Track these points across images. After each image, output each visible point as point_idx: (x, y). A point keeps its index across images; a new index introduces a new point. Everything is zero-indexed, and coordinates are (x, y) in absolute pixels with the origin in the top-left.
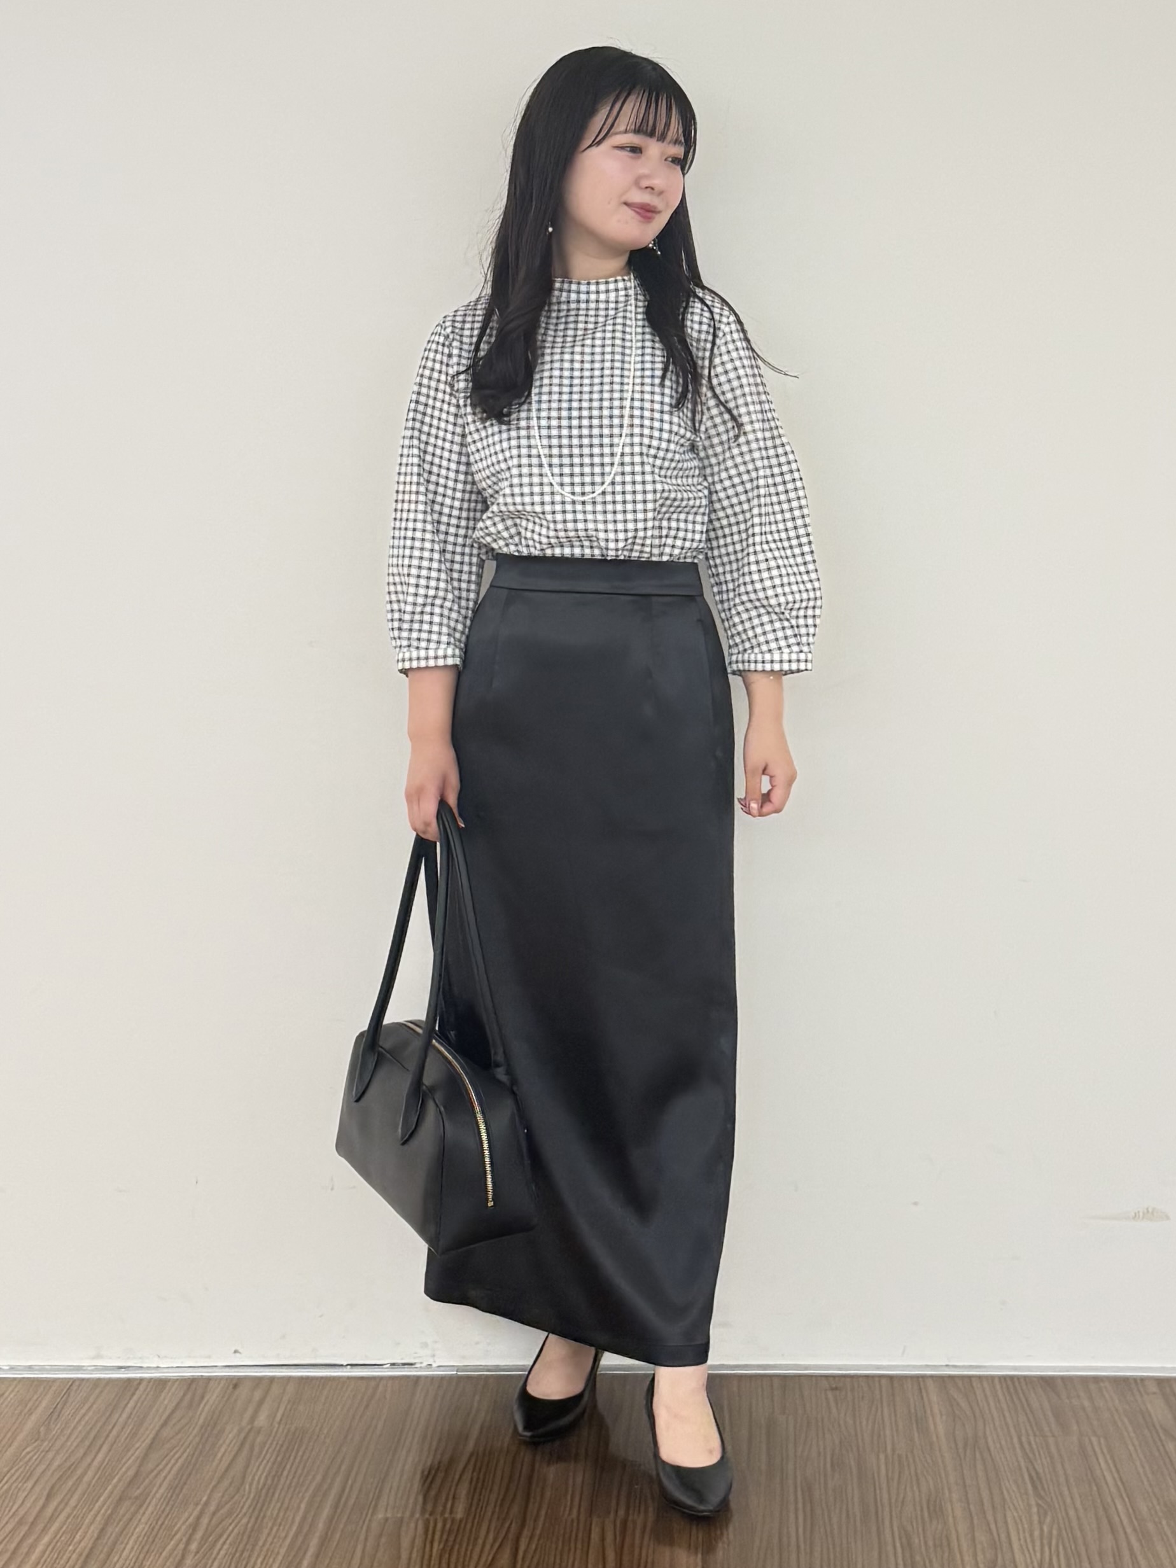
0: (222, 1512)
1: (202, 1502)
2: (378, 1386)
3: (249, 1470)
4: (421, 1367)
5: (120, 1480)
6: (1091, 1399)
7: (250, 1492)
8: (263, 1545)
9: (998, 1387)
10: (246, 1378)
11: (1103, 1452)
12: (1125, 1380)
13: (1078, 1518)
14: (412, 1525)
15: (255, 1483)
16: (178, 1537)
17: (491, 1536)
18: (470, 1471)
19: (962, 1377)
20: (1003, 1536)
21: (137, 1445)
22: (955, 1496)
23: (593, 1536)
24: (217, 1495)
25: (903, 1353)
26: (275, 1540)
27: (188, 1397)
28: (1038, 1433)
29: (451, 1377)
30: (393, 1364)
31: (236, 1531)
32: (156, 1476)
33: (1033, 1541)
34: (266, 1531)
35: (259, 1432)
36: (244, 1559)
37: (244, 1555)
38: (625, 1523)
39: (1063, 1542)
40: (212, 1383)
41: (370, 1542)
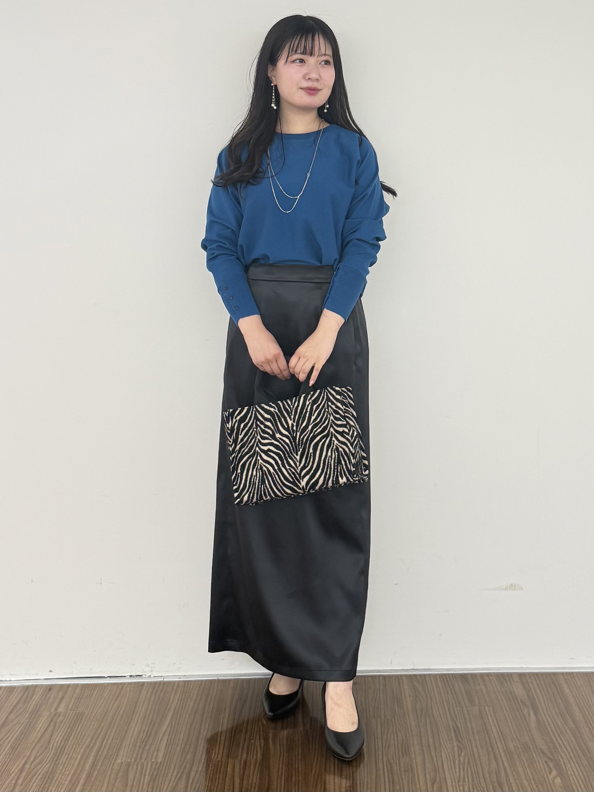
1: (27, 756)
2: (122, 687)
3: (53, 738)
4: (145, 677)
7: (52, 750)
8: (57, 780)
9: (439, 680)
10: (56, 685)
13: (478, 753)
14: (135, 767)
15: (55, 744)
17: (176, 771)
18: (167, 736)
19: (420, 675)
20: (440, 764)
22: (415, 742)
23: (228, 769)
24: (35, 752)
26: (63, 777)
27: (25, 696)
28: (458, 705)
29: (160, 682)
30: (131, 676)
31: (43, 771)
33: (455, 767)
34: (58, 772)
35: (59, 715)
36: (46, 788)
37: (46, 786)
38: (245, 762)
39: (471, 768)
40: (38, 688)
41: (113, 776)
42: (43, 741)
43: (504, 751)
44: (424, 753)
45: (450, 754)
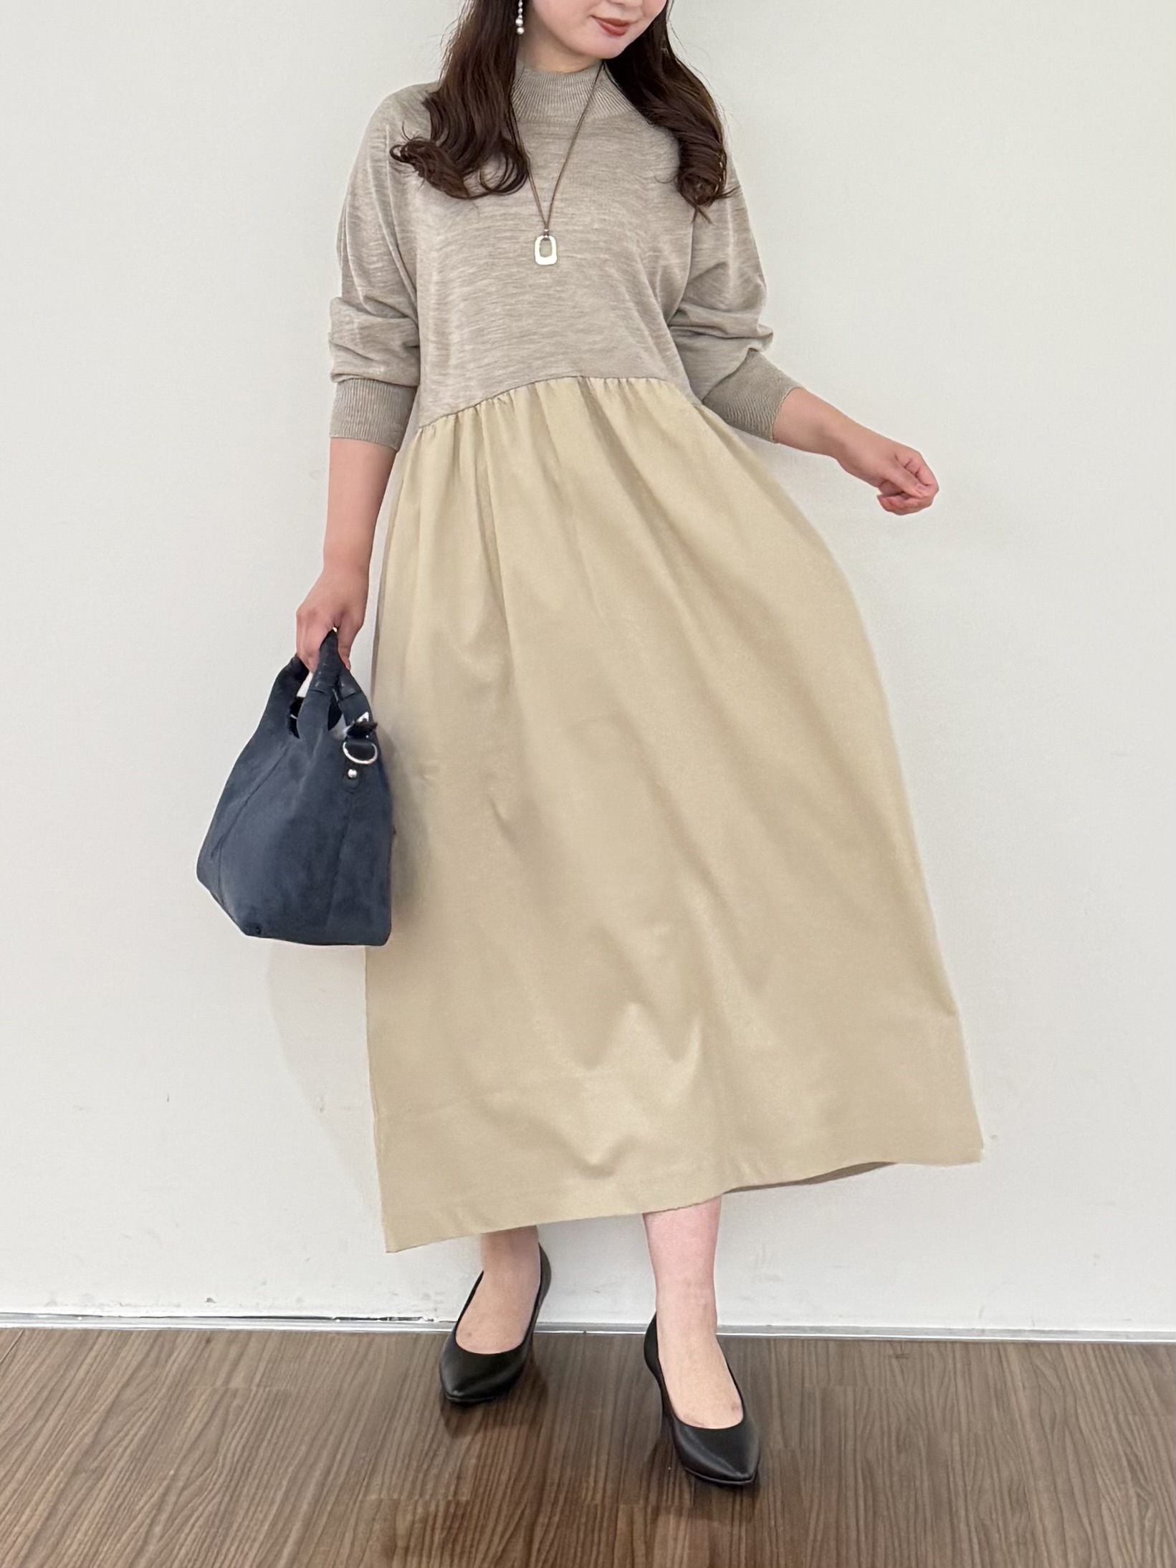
0: (192, 1488)
1: (169, 1477)
2: (370, 1345)
3: (223, 1440)
4: (423, 1323)
5: (73, 1450)
7: (223, 1467)
9: (1091, 1355)
10: (220, 1331)
14: (410, 1509)
16: (140, 1517)
17: (501, 1525)
19: (1050, 1344)
21: (96, 1408)
22: (1041, 1485)
23: (619, 1526)
25: (980, 1315)
26: (251, 1525)
27: (153, 1354)
28: (1137, 1412)
31: (208, 1510)
32: (116, 1446)
33: (1133, 1538)
34: (241, 1513)
35: (235, 1395)
38: (657, 1508)
39: (1169, 1543)
40: (180, 1338)
41: (362, 1529)
42: (201, 1448)
44: (1061, 1509)
45: (1121, 1509)
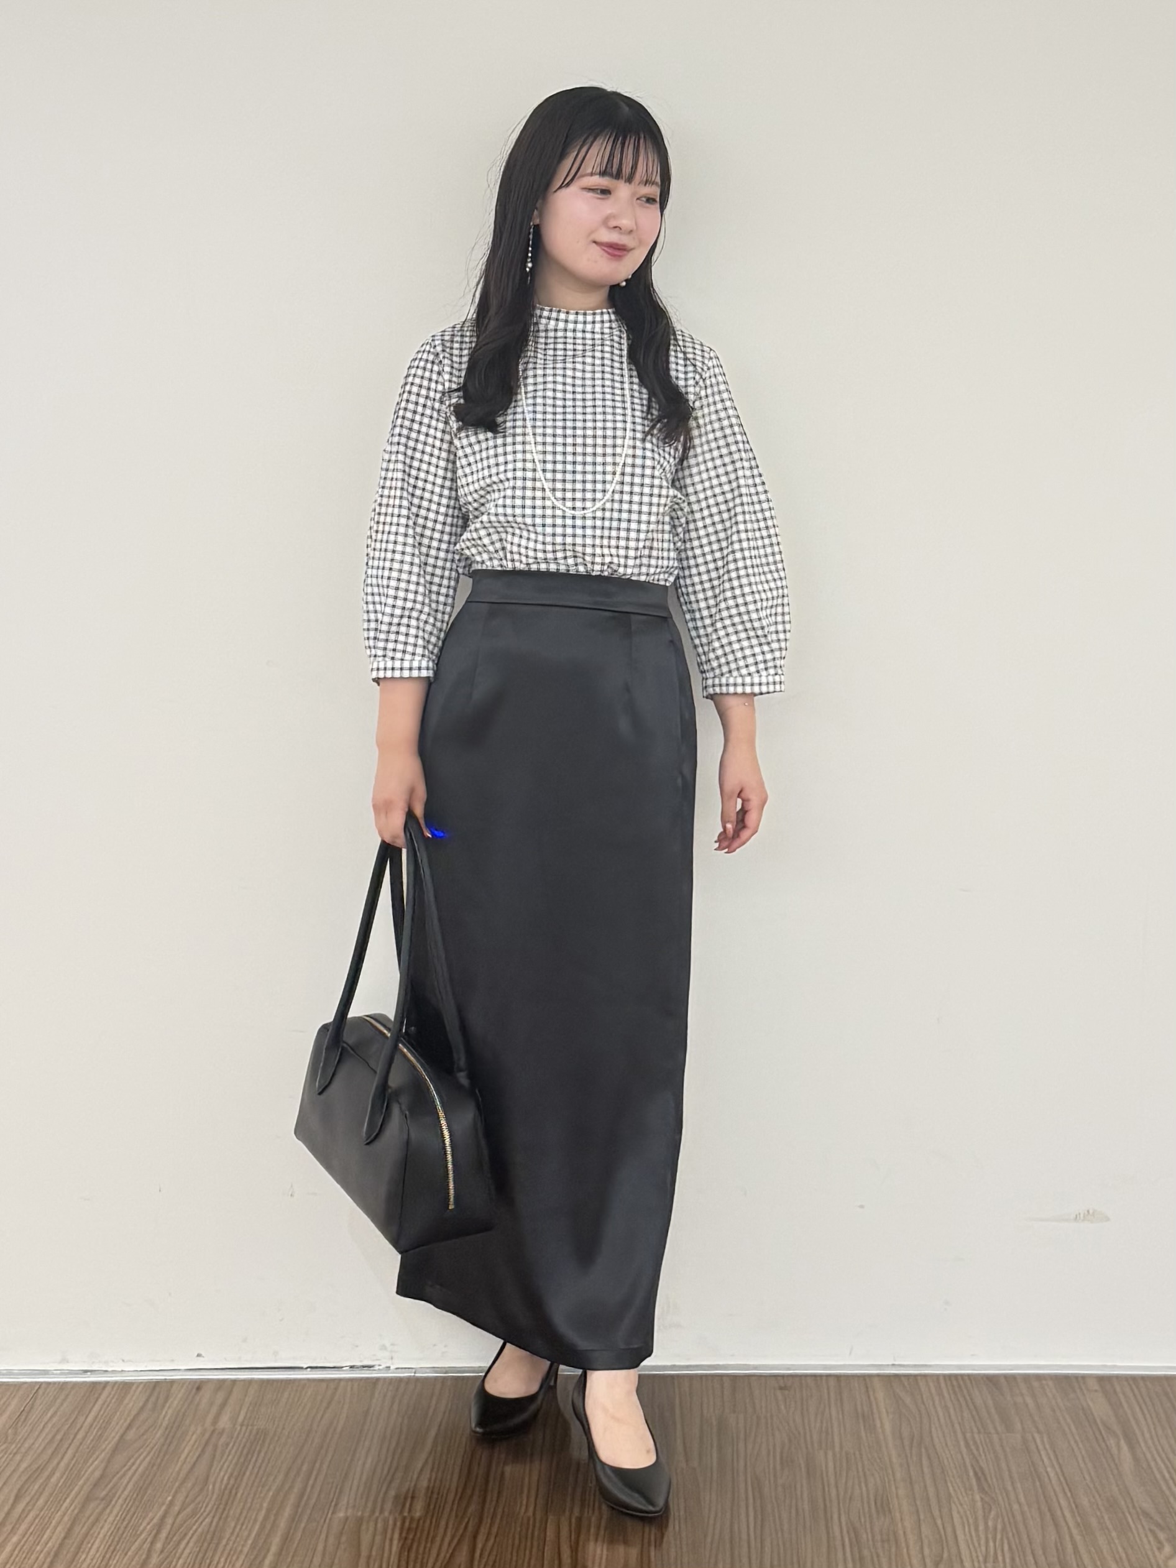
0: (185, 1512)
1: (167, 1502)
2: (336, 1389)
3: (212, 1471)
4: (379, 1369)
5: (85, 1483)
6: (1034, 1396)
8: (227, 1544)
9: (943, 1385)
10: (209, 1381)
11: (1045, 1449)
12: (1067, 1377)
13: (1023, 1513)
14: (372, 1524)
15: (218, 1483)
16: (143, 1536)
17: (449, 1534)
18: (429, 1472)
19: (908, 1376)
20: (949, 1530)
21: (104, 1447)
22: (901, 1492)
23: (548, 1534)
24: (181, 1495)
25: (850, 1353)
26: (238, 1539)
27: (153, 1399)
28: (982, 1430)
29: (409, 1379)
30: (352, 1367)
31: (200, 1530)
32: (121, 1478)
33: (978, 1536)
34: (229, 1531)
35: (221, 1433)
36: (207, 1558)
37: (207, 1554)
38: (579, 1520)
39: (1008, 1539)
40: (174, 1387)
41: (331, 1540)
42: (194, 1478)
43: (1072, 1512)
44: (918, 1511)
45: (968, 1512)
